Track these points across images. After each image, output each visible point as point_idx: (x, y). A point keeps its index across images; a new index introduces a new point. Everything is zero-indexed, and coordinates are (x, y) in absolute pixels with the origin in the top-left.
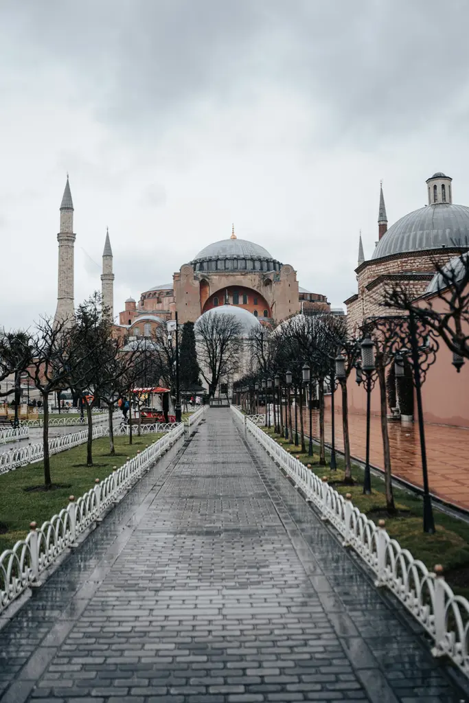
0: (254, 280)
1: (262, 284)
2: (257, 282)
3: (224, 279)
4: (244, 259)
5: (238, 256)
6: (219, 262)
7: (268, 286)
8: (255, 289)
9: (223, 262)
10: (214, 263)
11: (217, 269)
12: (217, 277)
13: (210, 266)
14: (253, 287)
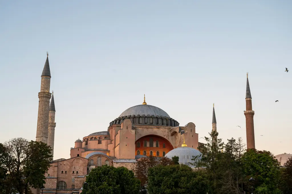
0: (165, 131)
1: (170, 134)
2: (166, 133)
3: (145, 130)
4: (157, 118)
5: (153, 115)
6: (141, 119)
7: (173, 136)
8: (165, 137)
9: (143, 119)
10: (137, 119)
11: (139, 123)
12: (141, 129)
13: (134, 120)
14: (164, 136)
